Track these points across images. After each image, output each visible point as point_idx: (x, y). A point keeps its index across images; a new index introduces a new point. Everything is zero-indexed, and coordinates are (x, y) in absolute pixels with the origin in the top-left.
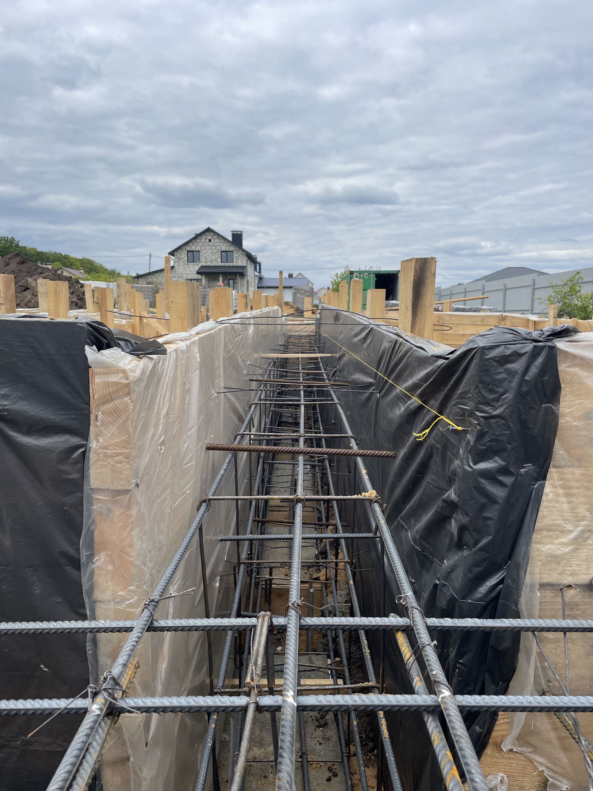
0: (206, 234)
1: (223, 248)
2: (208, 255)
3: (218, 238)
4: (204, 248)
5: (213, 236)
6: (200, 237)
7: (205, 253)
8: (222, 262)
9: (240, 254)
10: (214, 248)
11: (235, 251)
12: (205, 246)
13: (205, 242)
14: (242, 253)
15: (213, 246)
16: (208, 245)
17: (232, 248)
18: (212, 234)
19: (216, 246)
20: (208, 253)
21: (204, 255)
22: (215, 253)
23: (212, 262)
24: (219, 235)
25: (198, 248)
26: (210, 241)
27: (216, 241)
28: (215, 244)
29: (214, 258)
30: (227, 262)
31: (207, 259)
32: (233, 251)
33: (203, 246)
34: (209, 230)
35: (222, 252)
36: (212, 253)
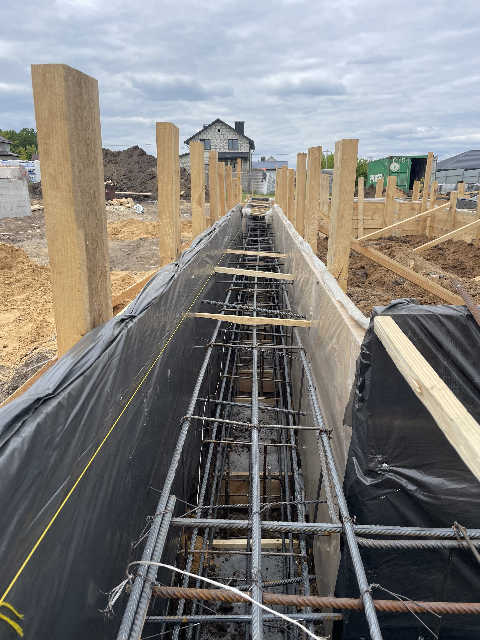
0: (216, 124)
1: (230, 137)
2: (217, 143)
3: (226, 128)
4: (214, 137)
5: (221, 126)
6: (210, 128)
7: (215, 142)
8: (228, 149)
9: (244, 141)
10: (222, 137)
11: (240, 139)
12: (215, 135)
13: (215, 132)
14: (246, 140)
15: (222, 135)
16: (218, 135)
17: (237, 137)
18: (220, 124)
19: (224, 135)
20: (217, 142)
21: (214, 143)
22: (223, 141)
23: (220, 149)
24: (226, 125)
25: (209, 137)
26: (219, 130)
27: (224, 130)
28: (223, 133)
29: (222, 145)
30: (233, 149)
31: (217, 146)
32: (238, 139)
33: (213, 135)
34: (218, 121)
35: (229, 140)
36: (221, 141)
